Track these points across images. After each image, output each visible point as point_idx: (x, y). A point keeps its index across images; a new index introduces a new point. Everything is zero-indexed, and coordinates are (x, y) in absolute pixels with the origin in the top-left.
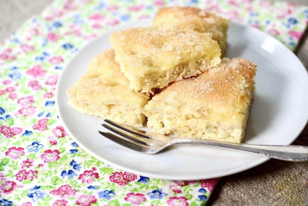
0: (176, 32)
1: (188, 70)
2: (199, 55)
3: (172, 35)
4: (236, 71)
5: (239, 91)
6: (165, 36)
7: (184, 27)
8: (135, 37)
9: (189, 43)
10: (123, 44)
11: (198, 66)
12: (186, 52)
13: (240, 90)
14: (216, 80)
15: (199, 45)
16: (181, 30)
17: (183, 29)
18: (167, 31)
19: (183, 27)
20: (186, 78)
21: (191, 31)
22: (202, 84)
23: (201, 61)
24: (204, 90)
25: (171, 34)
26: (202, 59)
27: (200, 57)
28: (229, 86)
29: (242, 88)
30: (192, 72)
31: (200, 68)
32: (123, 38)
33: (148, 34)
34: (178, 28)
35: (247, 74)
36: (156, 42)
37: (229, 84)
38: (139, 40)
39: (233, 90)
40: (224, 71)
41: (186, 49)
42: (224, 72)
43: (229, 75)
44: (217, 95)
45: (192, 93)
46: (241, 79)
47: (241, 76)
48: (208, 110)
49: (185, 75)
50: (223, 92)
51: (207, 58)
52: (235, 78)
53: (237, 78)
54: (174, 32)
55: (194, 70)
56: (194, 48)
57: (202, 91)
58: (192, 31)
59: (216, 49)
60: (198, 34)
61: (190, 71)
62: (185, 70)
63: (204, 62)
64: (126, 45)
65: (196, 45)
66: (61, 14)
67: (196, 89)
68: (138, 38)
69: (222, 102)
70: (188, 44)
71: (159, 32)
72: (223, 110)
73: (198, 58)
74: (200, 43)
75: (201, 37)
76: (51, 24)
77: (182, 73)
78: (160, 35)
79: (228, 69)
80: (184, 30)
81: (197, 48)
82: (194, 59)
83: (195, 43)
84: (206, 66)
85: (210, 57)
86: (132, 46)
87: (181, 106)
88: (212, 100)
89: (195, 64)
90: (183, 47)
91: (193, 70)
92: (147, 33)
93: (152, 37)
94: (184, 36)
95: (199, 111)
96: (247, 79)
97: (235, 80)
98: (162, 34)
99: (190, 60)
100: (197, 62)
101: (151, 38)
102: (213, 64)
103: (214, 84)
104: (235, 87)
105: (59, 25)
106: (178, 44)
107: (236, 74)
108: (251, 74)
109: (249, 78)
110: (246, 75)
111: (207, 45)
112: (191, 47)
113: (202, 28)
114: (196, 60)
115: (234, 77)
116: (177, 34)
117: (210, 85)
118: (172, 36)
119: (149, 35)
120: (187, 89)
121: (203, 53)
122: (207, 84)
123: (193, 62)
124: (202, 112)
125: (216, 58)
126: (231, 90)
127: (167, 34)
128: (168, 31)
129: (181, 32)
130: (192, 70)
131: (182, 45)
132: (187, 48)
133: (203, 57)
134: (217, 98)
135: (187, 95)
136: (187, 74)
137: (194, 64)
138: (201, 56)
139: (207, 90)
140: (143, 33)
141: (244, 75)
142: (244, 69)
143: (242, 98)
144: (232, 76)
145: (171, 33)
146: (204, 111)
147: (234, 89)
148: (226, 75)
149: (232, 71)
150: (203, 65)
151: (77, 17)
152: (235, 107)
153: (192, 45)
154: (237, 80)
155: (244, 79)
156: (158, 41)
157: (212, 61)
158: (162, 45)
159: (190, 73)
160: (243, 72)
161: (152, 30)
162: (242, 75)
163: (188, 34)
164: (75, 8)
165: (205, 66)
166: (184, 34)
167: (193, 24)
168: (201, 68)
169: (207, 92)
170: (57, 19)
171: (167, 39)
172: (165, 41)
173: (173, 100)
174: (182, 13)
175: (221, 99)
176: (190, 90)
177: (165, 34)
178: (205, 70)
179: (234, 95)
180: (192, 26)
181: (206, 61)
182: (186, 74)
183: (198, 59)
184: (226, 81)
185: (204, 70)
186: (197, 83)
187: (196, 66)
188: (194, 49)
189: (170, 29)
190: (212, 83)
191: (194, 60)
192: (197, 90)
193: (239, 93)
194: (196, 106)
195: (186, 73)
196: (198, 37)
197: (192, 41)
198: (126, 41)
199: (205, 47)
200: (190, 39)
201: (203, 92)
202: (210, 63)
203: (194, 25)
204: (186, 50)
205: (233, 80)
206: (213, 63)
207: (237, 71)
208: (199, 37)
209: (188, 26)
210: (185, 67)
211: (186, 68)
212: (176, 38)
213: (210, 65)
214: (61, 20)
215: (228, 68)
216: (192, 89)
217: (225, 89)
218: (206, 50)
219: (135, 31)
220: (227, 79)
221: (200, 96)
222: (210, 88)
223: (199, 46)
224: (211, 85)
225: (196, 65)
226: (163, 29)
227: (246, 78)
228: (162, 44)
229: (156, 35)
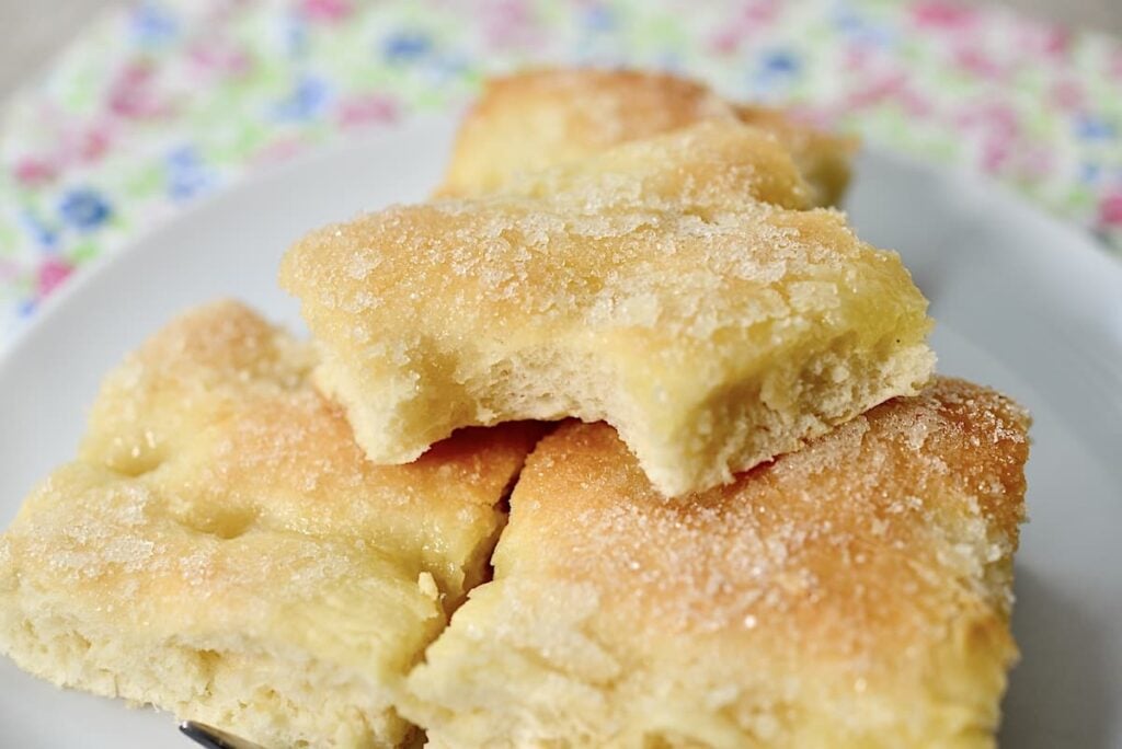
0: (659, 213)
1: (755, 423)
2: (819, 336)
3: (640, 229)
4: (927, 461)
5: (956, 595)
6: (605, 240)
7: (701, 183)
8: (435, 257)
9: (749, 270)
10: (365, 300)
11: (809, 397)
12: (746, 323)
13: (962, 581)
14: (821, 522)
15: (808, 278)
16: (686, 201)
17: (693, 194)
18: (607, 211)
19: (690, 182)
20: (746, 469)
21: (739, 205)
22: (739, 545)
23: (827, 370)
24: (753, 585)
25: (634, 228)
26: (832, 358)
27: (823, 348)
28: (899, 558)
29: (974, 567)
30: (779, 433)
31: (820, 404)
32: (361, 267)
33: (505, 234)
34: (669, 192)
35: (990, 477)
36: (557, 278)
37: (900, 545)
38: (460, 270)
39: (924, 588)
40: (860, 460)
41: (744, 305)
42: (865, 467)
43: (891, 484)
44: (831, 616)
45: (683, 604)
46: (961, 514)
47: (958, 493)
48: (780, 709)
49: (742, 452)
50: (865, 598)
51: (857, 351)
52: (927, 504)
53: (939, 505)
54: (649, 212)
55: (787, 418)
56: (786, 298)
57: (741, 588)
58: (743, 202)
59: (905, 298)
60: (785, 216)
61: (767, 429)
62: (742, 425)
63: (841, 374)
64: (388, 304)
65: (795, 278)
66: (96, 147)
67: (706, 574)
68: (449, 259)
69: (862, 662)
70: (743, 276)
71: (563, 217)
72: (873, 711)
73: (812, 351)
74: (812, 269)
75: (805, 235)
76: (48, 203)
77: (725, 444)
78: (572, 237)
79: (882, 451)
80: (703, 202)
81: (802, 296)
82: (793, 357)
83: (788, 265)
84: (854, 390)
85: (876, 346)
86: (419, 307)
87: (623, 677)
88: (801, 646)
89: (793, 386)
90: (722, 293)
91: (782, 423)
92: (495, 227)
93: (530, 249)
94: (708, 234)
95: (728, 713)
96: (992, 509)
97: (928, 516)
98: (582, 229)
99: (767, 365)
100: (805, 375)
101: (524, 255)
102: (889, 385)
103: (808, 543)
104: (934, 563)
105: (93, 212)
106: (689, 278)
107: (930, 481)
108: (1013, 475)
109: (1005, 502)
110: (988, 485)
111: (851, 274)
112: (768, 293)
113: (794, 183)
114: (803, 362)
115: (919, 502)
116: (667, 223)
117: (791, 554)
118: (641, 236)
119: (513, 238)
120: (656, 573)
121: (836, 322)
122: (772, 545)
123: (787, 375)
124: (745, 720)
125: (906, 352)
126: (912, 588)
127: (613, 225)
128: (614, 212)
129: (686, 213)
130: (776, 421)
131: (711, 281)
132: (745, 299)
133: (837, 346)
134: (834, 634)
135: (656, 611)
136: (753, 444)
137: (788, 384)
138: (828, 339)
139: (773, 585)
140: (478, 229)
141: (972, 489)
142: (972, 447)
143: (978, 633)
144: (908, 492)
145: (636, 221)
146: (756, 711)
147: (930, 576)
148: (876, 490)
149: (904, 461)
150: (835, 390)
151: (184, 158)
152: (940, 697)
153: (768, 282)
154: (937, 520)
155: (975, 508)
156: (568, 271)
157: (887, 369)
158: (595, 290)
159: (771, 440)
160: (968, 465)
161: (522, 213)
162: (962, 483)
163: (729, 223)
164: (168, 113)
165: (847, 396)
166: (706, 221)
167: (746, 163)
168: (827, 406)
169: (772, 599)
170: (78, 177)
171: (616, 258)
172: (608, 265)
173: (578, 640)
174: (608, 102)
175: (857, 647)
176: (672, 580)
177: (602, 229)
178: (846, 413)
179: (932, 619)
180: (741, 177)
181: (856, 365)
182: (749, 448)
183: (812, 359)
184: (879, 528)
185: (840, 414)
186: (710, 536)
187: (802, 395)
188: (788, 304)
189: (625, 200)
190: (801, 536)
191: (789, 366)
192: (712, 587)
193: (962, 607)
194: (712, 686)
195: (746, 442)
196: (789, 236)
197: (764, 258)
198: (383, 282)
199: (844, 290)
200: (755, 249)
201: (751, 596)
202: (874, 374)
203: (751, 169)
204: (741, 308)
205: (916, 516)
206: (888, 376)
207: (936, 460)
208: (796, 233)
209: (720, 178)
210: (743, 410)
211: (747, 415)
212: (669, 246)
213: (874, 390)
214: (104, 177)
215: (883, 445)
216: (683, 571)
217: (874, 577)
218: (853, 307)
219: (427, 221)
220: (881, 513)
221: (735, 621)
222: (788, 569)
223: (809, 288)
224: (793, 548)
225: (800, 388)
226: (582, 204)
227: (987, 502)
228: (595, 284)
229: (552, 236)
